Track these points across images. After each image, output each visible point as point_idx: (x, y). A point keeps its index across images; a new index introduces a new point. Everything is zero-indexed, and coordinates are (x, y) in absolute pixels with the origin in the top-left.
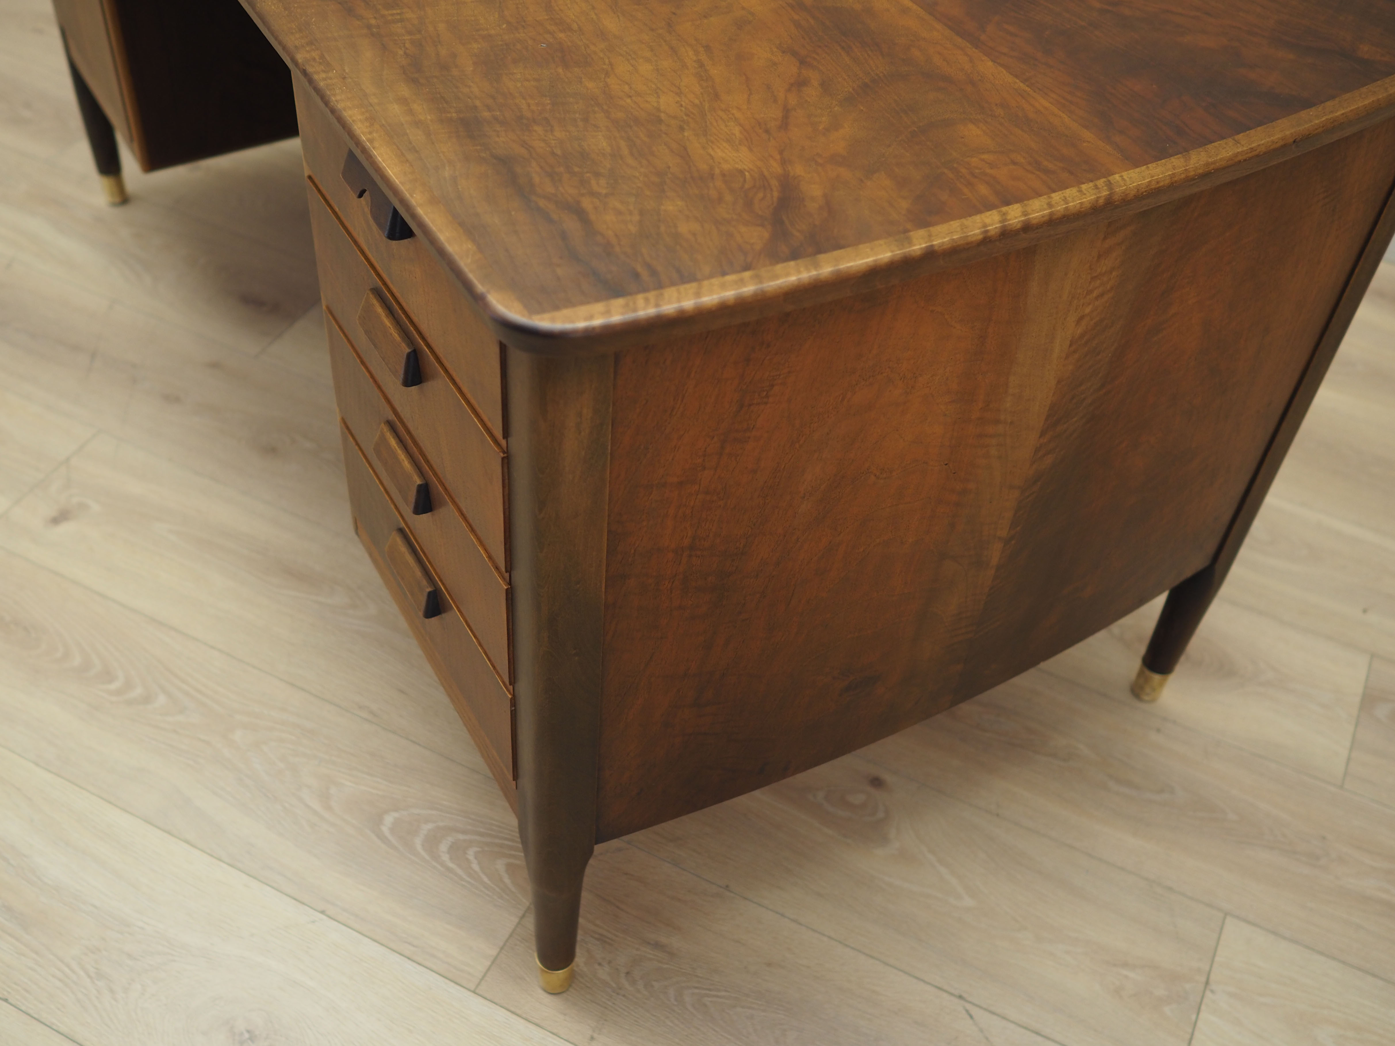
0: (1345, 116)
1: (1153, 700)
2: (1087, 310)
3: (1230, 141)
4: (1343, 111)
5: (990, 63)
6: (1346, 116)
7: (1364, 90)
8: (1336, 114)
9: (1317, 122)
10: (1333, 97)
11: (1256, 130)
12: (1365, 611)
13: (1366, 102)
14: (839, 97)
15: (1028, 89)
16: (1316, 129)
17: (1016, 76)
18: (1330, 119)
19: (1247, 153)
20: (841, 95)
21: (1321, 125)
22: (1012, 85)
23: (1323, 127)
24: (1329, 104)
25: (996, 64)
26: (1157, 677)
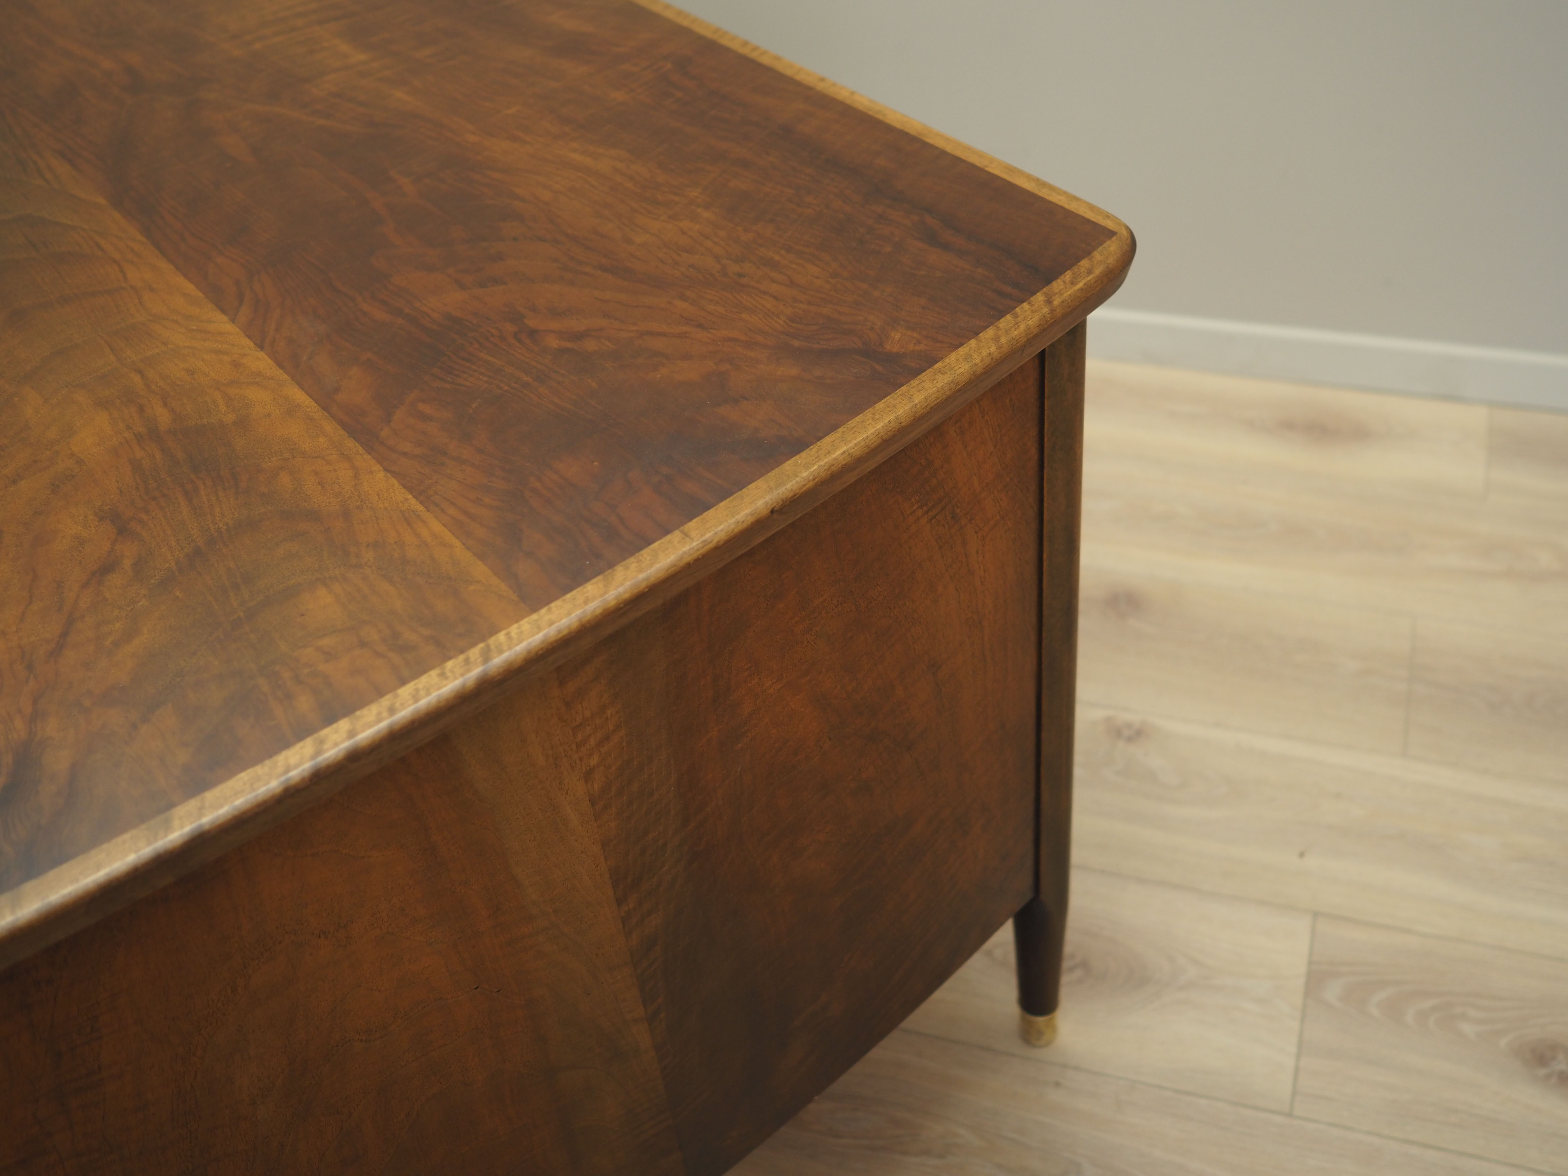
0: (847, 454)
1: (1049, 1043)
2: (594, 761)
3: (676, 536)
4: (845, 448)
5: (381, 475)
6: (849, 454)
7: (880, 405)
8: (834, 456)
9: (805, 474)
10: (834, 428)
11: (716, 509)
12: (1302, 855)
13: (879, 426)
14: (153, 581)
15: (420, 508)
16: (804, 485)
17: (410, 490)
18: (825, 466)
19: (698, 550)
20: (157, 577)
21: (811, 478)
22: (401, 504)
23: (814, 479)
24: (828, 439)
25: (388, 474)
26: (1041, 1020)
